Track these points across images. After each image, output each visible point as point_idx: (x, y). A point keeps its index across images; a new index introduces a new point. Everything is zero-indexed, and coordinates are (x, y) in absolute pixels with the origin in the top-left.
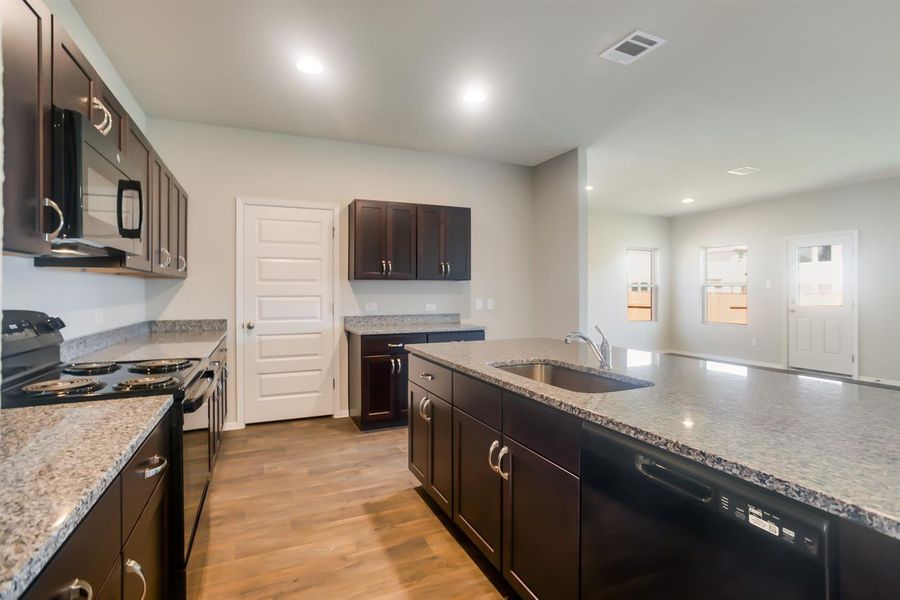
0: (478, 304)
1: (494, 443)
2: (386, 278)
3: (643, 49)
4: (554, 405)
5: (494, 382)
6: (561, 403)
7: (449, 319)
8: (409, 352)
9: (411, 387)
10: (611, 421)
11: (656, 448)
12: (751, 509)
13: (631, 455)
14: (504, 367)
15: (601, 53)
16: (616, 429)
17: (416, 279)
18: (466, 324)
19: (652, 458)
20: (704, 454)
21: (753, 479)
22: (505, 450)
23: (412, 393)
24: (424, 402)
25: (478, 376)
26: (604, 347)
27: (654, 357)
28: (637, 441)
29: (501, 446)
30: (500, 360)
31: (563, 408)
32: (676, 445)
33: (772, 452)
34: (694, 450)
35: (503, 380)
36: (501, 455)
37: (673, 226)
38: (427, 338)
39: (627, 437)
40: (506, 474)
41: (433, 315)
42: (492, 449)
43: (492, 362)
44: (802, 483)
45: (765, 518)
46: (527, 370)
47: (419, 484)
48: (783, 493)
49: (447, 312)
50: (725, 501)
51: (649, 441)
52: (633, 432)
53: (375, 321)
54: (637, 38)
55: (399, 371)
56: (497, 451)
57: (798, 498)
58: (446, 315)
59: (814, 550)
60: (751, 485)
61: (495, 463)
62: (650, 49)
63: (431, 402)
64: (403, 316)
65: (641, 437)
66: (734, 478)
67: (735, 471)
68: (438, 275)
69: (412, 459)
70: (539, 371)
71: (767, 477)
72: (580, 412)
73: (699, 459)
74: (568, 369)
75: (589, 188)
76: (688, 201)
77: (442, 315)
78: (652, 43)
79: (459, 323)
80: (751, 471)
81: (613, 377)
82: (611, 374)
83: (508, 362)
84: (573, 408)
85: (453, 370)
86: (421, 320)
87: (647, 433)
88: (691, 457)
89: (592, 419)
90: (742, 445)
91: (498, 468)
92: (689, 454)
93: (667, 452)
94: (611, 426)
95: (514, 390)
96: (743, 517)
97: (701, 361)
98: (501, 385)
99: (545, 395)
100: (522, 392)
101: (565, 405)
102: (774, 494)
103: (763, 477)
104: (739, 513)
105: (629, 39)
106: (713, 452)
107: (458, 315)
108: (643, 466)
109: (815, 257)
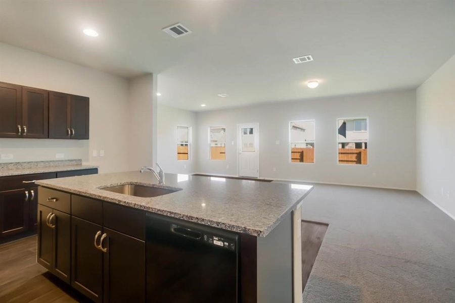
0: (95, 153)
1: (98, 233)
2: (22, 137)
3: (182, 33)
4: (131, 206)
5: (97, 198)
6: (135, 204)
7: (74, 163)
8: (39, 185)
9: (40, 208)
10: (159, 210)
11: (179, 219)
12: (215, 238)
13: (169, 225)
14: (106, 188)
15: (163, 29)
16: (162, 213)
17: (48, 138)
18: (86, 165)
19: (177, 224)
20: (197, 218)
21: (215, 225)
22: (104, 235)
23: (41, 212)
24: (50, 216)
25: (88, 195)
26: (160, 174)
27: (189, 177)
28: (171, 217)
29: (102, 233)
30: (103, 185)
31: (136, 207)
32: (187, 216)
33: (223, 213)
34: (194, 217)
35: (103, 196)
36: (102, 239)
37: (198, 116)
38: (56, 175)
39: (167, 216)
40: (106, 249)
41: (62, 161)
42: (96, 236)
43: (98, 186)
44: (230, 223)
45: (219, 240)
46: (120, 189)
47: (45, 270)
48: (224, 228)
49: (73, 159)
50: (205, 237)
51: (176, 217)
52: (169, 214)
53: (10, 167)
54: (179, 26)
55: (32, 198)
56: (100, 236)
57: (229, 229)
58: (71, 161)
59: (233, 248)
60: (214, 228)
61: (98, 244)
62: (185, 33)
63: (55, 215)
64: (37, 162)
65: (173, 216)
66: (209, 226)
67: (209, 223)
68: (65, 135)
69: (40, 255)
70: (127, 189)
71: (219, 223)
72: (144, 208)
73: (195, 221)
74: (143, 186)
75: (159, 94)
76: (203, 105)
77: (68, 160)
78: (186, 31)
79: (81, 164)
80: (214, 222)
81: (165, 188)
82: (164, 187)
83: (109, 185)
84: (141, 206)
85: (71, 194)
86: (52, 164)
87: (175, 213)
88: (193, 221)
89: (150, 210)
90: (213, 211)
91: (100, 246)
92: (192, 219)
93: (184, 220)
94: (159, 212)
95: (109, 201)
96: (212, 242)
97: (209, 178)
98: (102, 199)
99: (127, 201)
100: (114, 201)
101: (138, 205)
102: (221, 230)
103: (218, 223)
104: (210, 241)
105: (176, 26)
106: (201, 217)
107: (80, 160)
108: (175, 229)
109: (248, 133)
